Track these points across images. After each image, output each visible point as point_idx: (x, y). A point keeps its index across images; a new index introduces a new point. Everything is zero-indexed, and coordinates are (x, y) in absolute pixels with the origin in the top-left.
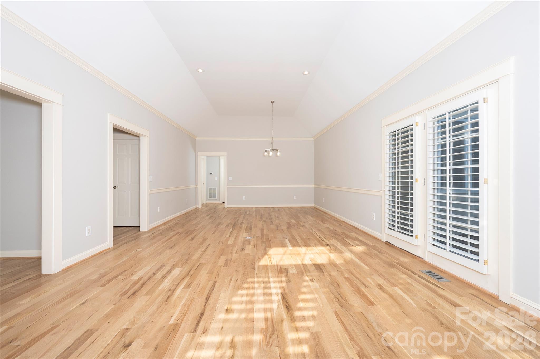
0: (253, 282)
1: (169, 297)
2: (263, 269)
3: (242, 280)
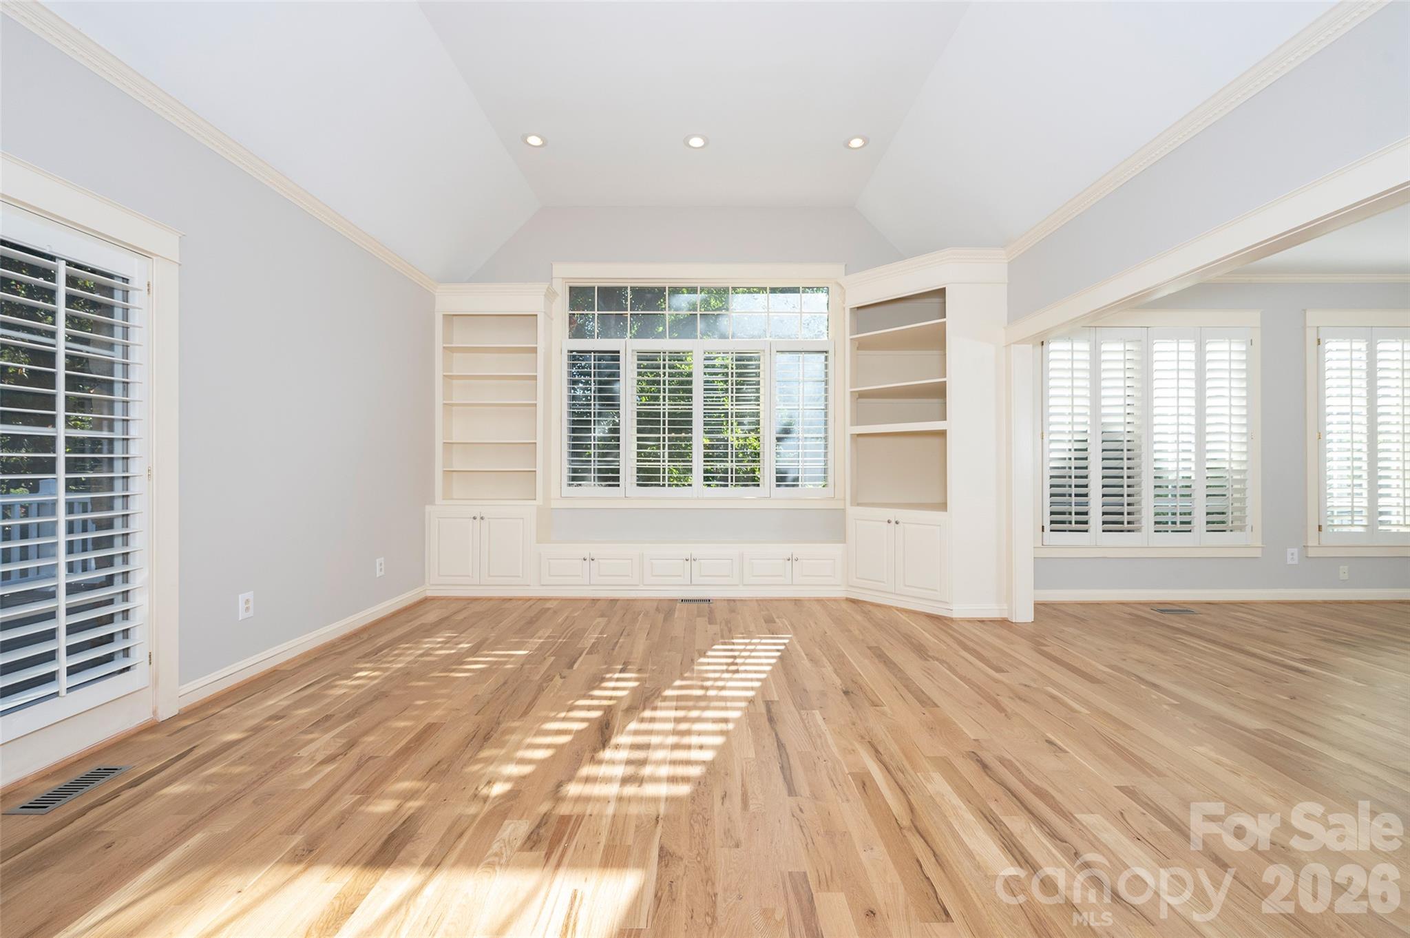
0: (673, 780)
1: (877, 751)
2: (630, 846)
3: (709, 794)
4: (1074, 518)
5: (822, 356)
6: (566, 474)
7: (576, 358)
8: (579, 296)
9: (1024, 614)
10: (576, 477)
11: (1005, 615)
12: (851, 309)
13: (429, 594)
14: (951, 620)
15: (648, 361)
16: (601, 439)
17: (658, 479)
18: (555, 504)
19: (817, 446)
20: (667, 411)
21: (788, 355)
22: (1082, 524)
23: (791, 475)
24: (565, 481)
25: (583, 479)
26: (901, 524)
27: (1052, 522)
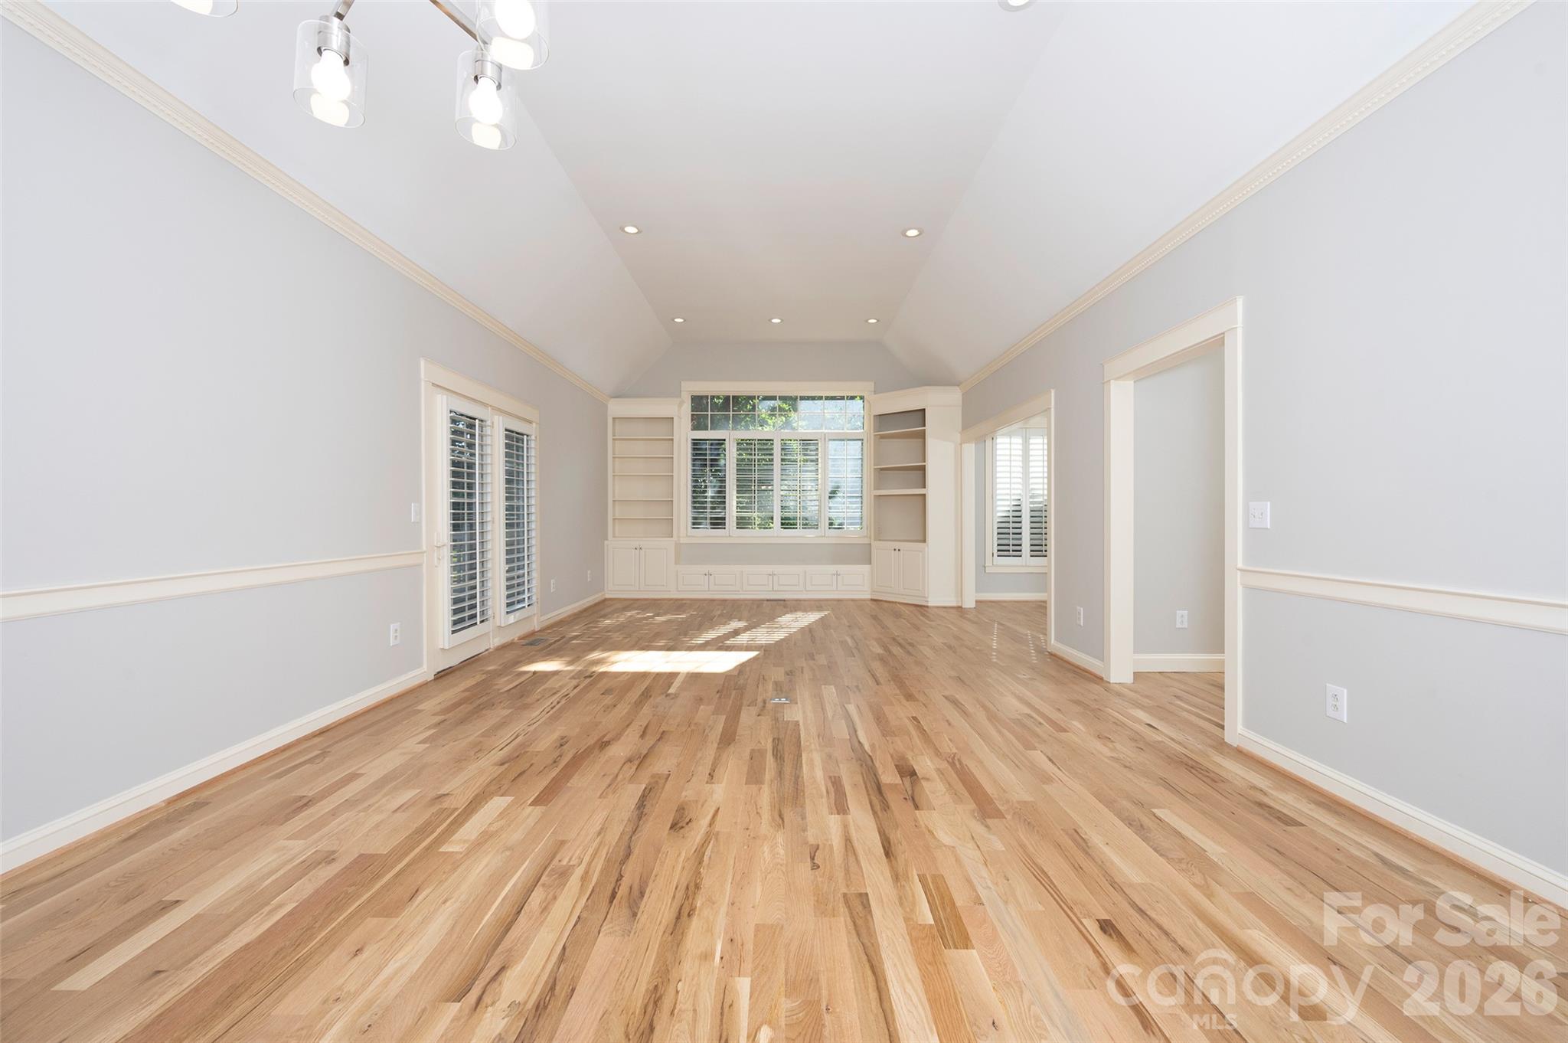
4: (1011, 548)
5: (860, 442)
6: (690, 520)
7: (696, 443)
8: (698, 402)
9: (969, 603)
10: (696, 524)
11: (960, 605)
12: (875, 416)
13: (607, 596)
14: (927, 607)
15: (744, 445)
16: (712, 497)
17: (750, 524)
18: (683, 540)
19: (856, 503)
20: (756, 479)
21: (837, 442)
22: (1017, 551)
23: (837, 522)
24: (690, 525)
25: (700, 524)
26: (901, 551)
27: (998, 551)
